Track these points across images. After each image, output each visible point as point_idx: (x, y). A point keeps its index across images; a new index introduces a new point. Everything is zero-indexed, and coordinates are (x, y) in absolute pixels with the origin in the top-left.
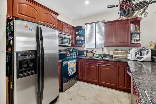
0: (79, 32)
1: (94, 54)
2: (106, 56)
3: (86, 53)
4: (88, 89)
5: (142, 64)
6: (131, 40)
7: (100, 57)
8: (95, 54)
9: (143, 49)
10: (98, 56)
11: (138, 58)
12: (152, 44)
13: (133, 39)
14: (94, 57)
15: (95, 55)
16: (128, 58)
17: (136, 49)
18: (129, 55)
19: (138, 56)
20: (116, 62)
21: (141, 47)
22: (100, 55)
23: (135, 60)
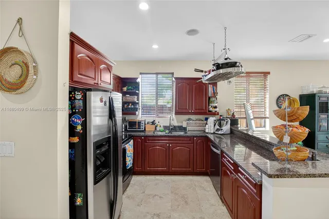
0: (130, 88)
1: (156, 126)
2: (175, 128)
3: (143, 125)
4: (156, 184)
5: (222, 137)
6: (209, 105)
7: (167, 131)
8: (159, 126)
9: (221, 117)
10: (162, 128)
11: (218, 130)
12: (229, 111)
13: (210, 104)
14: (158, 131)
15: (158, 128)
16: (207, 131)
17: (214, 118)
18: (207, 126)
19: (217, 127)
20: (194, 137)
21: (219, 116)
22: (165, 127)
23: (214, 133)
